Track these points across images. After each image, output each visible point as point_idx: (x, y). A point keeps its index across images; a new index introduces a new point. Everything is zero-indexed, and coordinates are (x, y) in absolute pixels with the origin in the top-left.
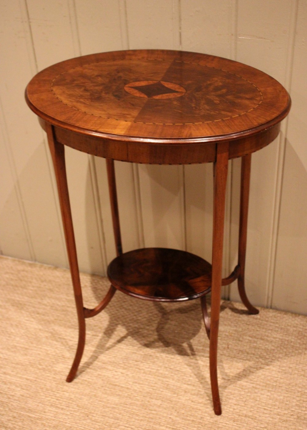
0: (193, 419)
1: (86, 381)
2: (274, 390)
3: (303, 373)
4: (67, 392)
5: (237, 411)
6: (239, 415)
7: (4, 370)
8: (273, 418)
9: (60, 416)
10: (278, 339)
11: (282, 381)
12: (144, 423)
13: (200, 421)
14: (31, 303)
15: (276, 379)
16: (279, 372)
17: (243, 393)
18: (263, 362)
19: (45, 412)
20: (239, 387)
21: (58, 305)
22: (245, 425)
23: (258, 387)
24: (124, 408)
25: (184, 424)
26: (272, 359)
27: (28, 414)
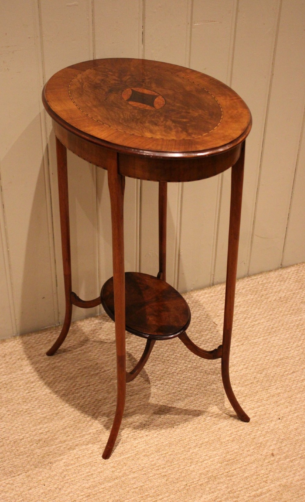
0: (250, 382)
1: (138, 406)
2: (277, 334)
3: (282, 314)
4: (136, 422)
5: (271, 359)
6: (276, 361)
7: (58, 440)
8: (298, 351)
9: (152, 441)
10: (241, 302)
11: (275, 325)
12: (221, 406)
13: (256, 380)
14: (14, 378)
15: (270, 327)
16: (267, 321)
17: (261, 347)
18: (250, 321)
19: (135, 447)
20: (255, 345)
21: (42, 367)
22: (287, 365)
23: (265, 338)
24: (194, 405)
25: (249, 389)
26: (254, 316)
27: (123, 457)
